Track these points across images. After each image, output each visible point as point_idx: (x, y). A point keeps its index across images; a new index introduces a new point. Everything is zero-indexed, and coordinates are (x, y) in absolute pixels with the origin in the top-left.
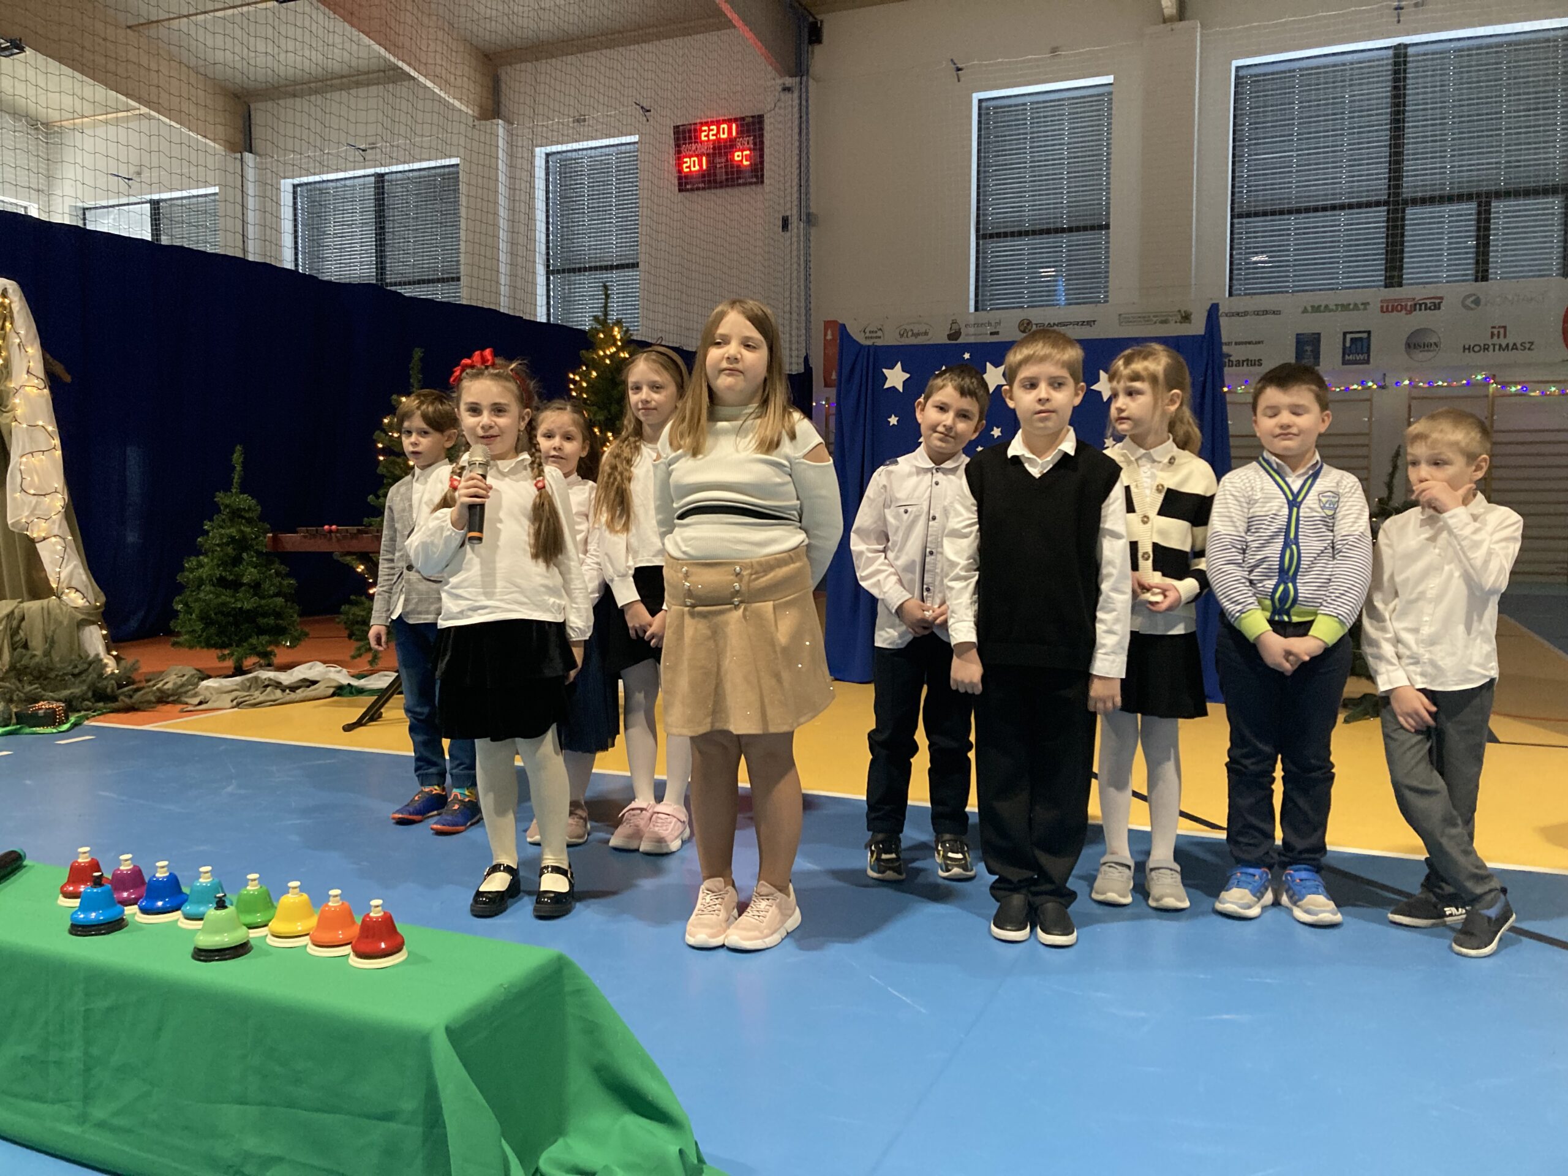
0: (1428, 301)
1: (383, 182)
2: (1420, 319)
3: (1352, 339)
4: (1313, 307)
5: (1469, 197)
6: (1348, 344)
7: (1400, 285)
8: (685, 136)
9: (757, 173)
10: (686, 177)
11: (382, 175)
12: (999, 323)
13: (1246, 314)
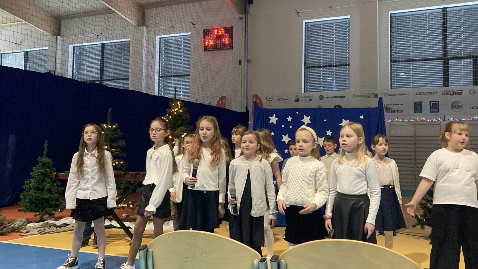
0: (458, 92)
1: (104, 46)
2: (456, 98)
3: (433, 104)
4: (419, 93)
5: (470, 57)
6: (432, 106)
7: (448, 86)
8: (207, 33)
9: (231, 46)
10: (207, 47)
11: (104, 44)
12: (312, 97)
13: (396, 95)
